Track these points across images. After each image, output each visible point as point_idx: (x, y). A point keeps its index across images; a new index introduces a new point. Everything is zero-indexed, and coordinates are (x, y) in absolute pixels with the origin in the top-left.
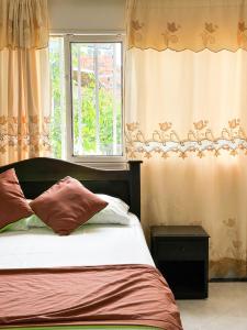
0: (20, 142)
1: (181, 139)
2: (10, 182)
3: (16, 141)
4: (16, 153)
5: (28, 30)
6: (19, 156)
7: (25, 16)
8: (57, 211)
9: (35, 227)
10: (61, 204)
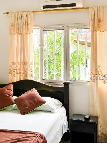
0: (20, 73)
1: (104, 74)
2: (8, 89)
3: (19, 72)
4: (19, 77)
5: (24, 26)
6: (20, 78)
7: (23, 21)
8: (23, 103)
9: (16, 109)
10: (26, 100)
